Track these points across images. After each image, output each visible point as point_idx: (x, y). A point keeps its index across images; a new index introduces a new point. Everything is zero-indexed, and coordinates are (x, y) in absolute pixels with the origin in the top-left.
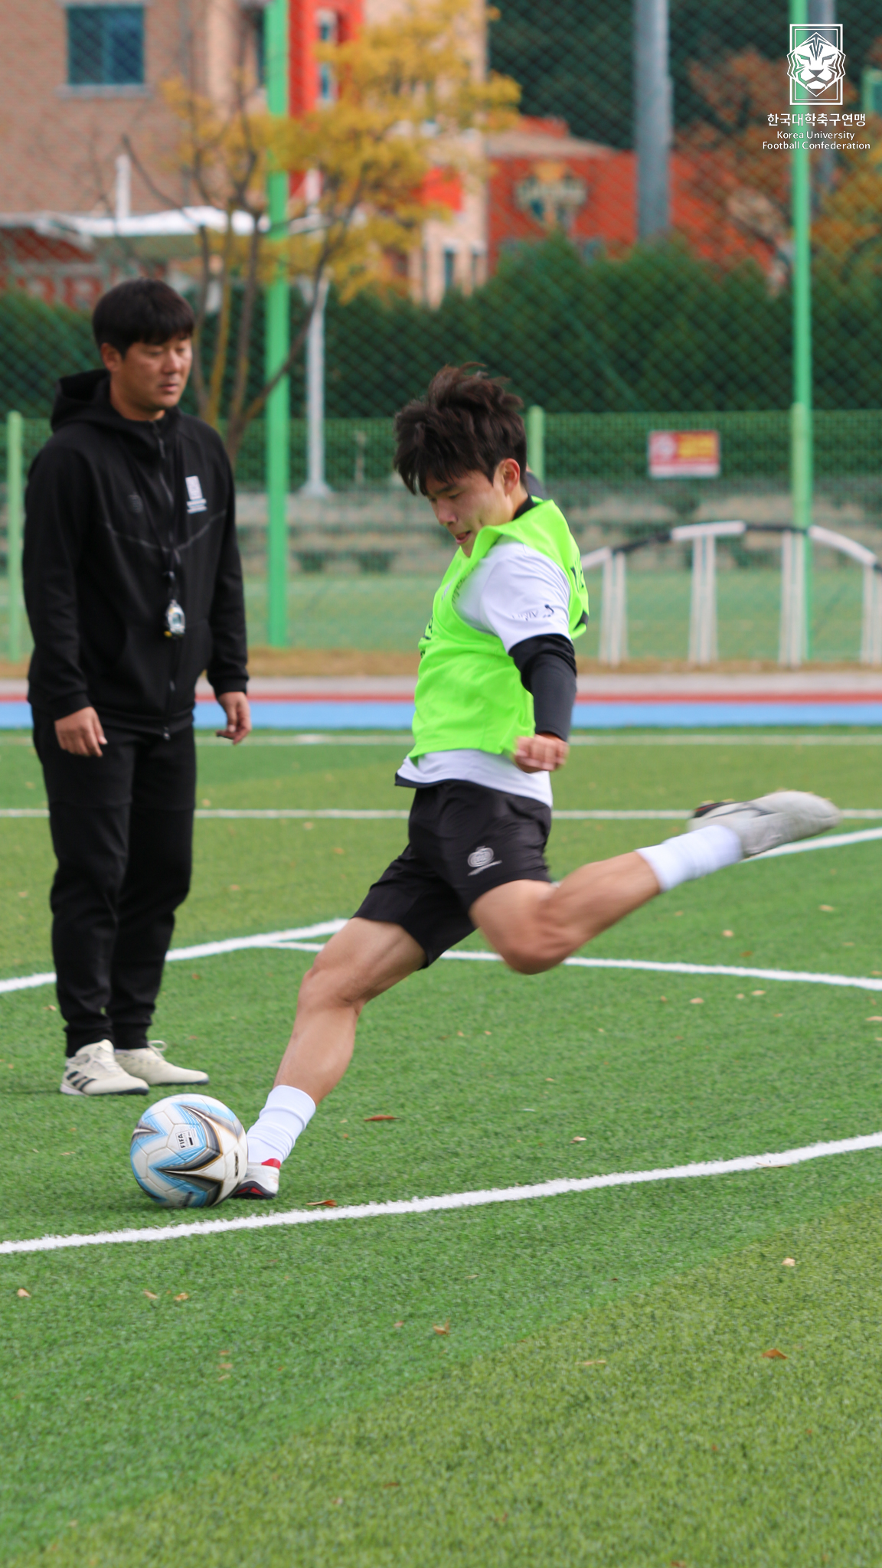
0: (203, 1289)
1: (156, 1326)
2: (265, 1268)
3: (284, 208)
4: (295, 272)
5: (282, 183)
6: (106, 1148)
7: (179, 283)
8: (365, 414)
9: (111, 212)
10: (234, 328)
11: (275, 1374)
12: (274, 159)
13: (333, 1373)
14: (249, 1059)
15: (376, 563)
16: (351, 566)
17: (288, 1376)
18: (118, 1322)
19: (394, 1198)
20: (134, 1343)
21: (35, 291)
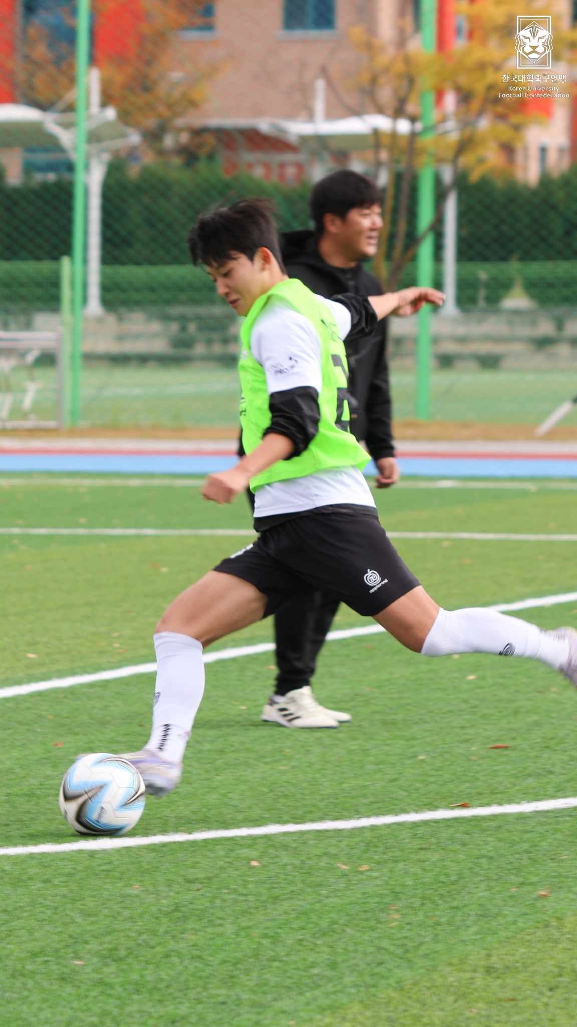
0: (379, 863)
1: (347, 888)
2: (422, 849)
3: (432, 116)
4: (439, 160)
5: (430, 98)
6: (310, 765)
7: (357, 166)
8: (485, 259)
9: (311, 117)
10: (396, 198)
11: (430, 922)
12: (425, 82)
13: (469, 923)
14: (408, 704)
15: (489, 362)
16: (473, 364)
17: (438, 924)
18: (320, 885)
19: (510, 801)
20: (331, 900)
21: (258, 172)
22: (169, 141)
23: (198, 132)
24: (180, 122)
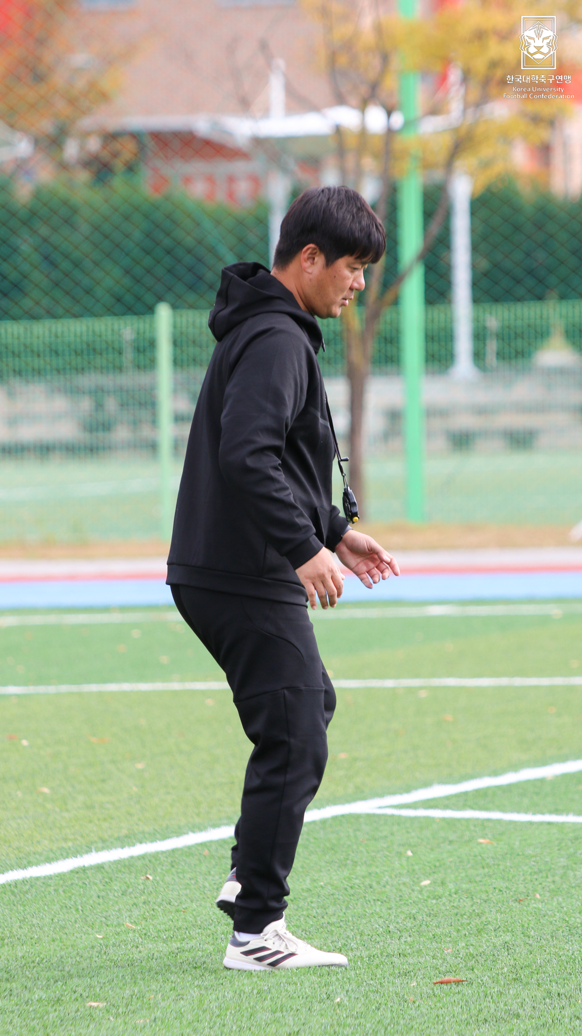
9: (265, 112)
12: (405, 59)
21: (199, 189)
22: (71, 150)
23: (111, 137)
24: (86, 123)
